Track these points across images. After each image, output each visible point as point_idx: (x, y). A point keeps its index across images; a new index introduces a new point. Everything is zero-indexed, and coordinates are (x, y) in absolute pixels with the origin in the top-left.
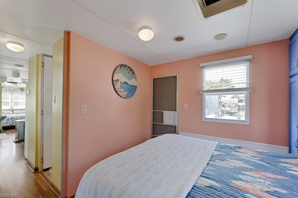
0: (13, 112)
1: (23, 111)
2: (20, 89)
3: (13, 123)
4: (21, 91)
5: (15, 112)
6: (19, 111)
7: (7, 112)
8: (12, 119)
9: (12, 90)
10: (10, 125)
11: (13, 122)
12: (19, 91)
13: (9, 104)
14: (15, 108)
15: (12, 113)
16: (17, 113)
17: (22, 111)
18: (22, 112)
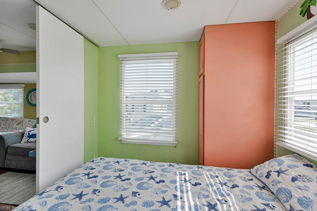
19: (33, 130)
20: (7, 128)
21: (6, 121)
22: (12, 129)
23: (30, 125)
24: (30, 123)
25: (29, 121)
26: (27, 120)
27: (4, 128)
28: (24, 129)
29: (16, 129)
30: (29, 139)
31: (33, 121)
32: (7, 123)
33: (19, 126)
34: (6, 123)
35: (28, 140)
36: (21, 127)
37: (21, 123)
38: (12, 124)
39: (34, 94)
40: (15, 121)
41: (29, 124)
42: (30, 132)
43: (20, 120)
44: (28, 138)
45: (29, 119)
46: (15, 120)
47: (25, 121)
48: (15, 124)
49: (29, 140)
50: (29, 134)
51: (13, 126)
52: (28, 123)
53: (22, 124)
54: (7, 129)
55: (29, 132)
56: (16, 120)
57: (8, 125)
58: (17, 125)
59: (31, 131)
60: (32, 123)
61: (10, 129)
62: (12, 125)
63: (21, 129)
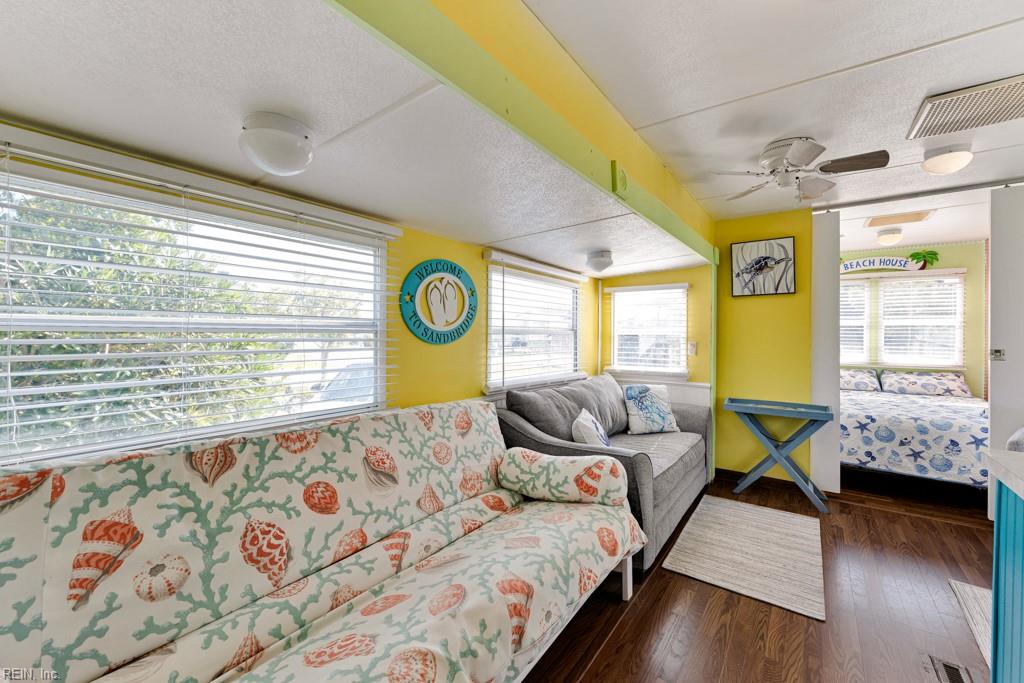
0: (879, 378)
1: (935, 382)
2: (915, 256)
3: (869, 454)
4: (923, 268)
5: (889, 380)
6: (912, 378)
7: (854, 381)
8: (863, 427)
9: (877, 266)
10: (857, 462)
11: (868, 448)
12: (908, 267)
13: (860, 340)
14: (889, 358)
15: (877, 385)
16: (896, 387)
17: (925, 379)
18: (923, 386)
20: (433, 467)
21: (397, 435)
22: (459, 459)
27: (418, 470)
29: (472, 453)
39: (438, 284)
40: (437, 422)
43: (454, 413)
48: (452, 433)
51: (452, 445)
58: (463, 435)
61: (452, 464)
63: (493, 447)
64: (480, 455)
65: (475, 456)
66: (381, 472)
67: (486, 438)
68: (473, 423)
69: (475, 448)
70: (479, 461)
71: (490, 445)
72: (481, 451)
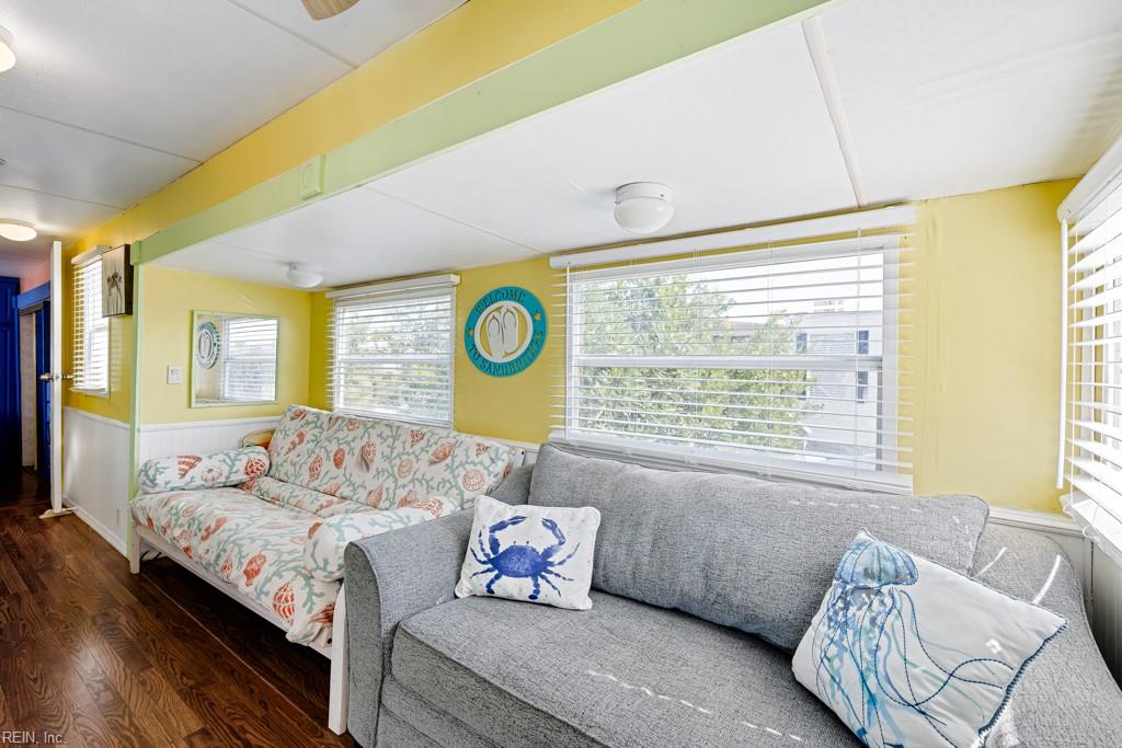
19: (515, 521)
20: (393, 475)
21: (390, 441)
22: (413, 481)
23: (487, 468)
24: (485, 457)
25: (481, 449)
26: (471, 441)
27: (383, 471)
28: (459, 488)
29: (427, 482)
30: (497, 577)
31: (497, 450)
32: (396, 452)
33: (440, 471)
34: (392, 448)
35: (492, 582)
36: (447, 475)
37: (445, 456)
38: (412, 457)
39: (496, 314)
40: (423, 443)
41: (481, 463)
42: (498, 535)
43: (444, 441)
44: (492, 575)
45: (479, 439)
46: (425, 438)
47: (463, 447)
48: (425, 457)
49: (493, 587)
50: (495, 544)
51: (415, 466)
52: (476, 461)
53: (449, 459)
54: (396, 481)
55: (494, 529)
56: (429, 441)
57: (397, 461)
58: (432, 463)
59: (501, 526)
60: (493, 461)
61: (405, 481)
62: (410, 462)
63: (450, 489)
64: (432, 488)
65: (428, 486)
66: (365, 461)
67: (450, 477)
68: (450, 458)
69: (432, 479)
70: (428, 492)
71: (448, 485)
72: (435, 486)
